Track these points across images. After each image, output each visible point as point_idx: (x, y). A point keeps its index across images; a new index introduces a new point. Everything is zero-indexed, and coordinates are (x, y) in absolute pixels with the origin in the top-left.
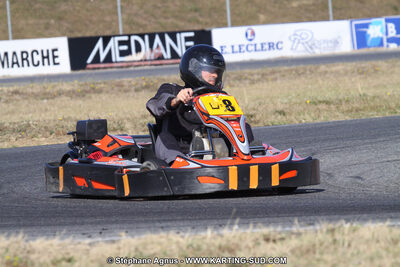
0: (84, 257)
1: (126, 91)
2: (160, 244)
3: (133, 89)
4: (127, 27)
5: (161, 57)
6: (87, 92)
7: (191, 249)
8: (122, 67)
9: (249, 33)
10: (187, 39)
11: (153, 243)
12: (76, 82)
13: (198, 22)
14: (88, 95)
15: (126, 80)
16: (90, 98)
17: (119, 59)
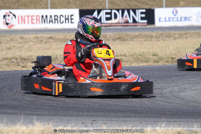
3: (112, 39)
4: (110, 5)
5: (127, 22)
8: (106, 26)
9: (175, 11)
10: (142, 13)
13: (148, 4)
15: (108, 34)
17: (105, 22)
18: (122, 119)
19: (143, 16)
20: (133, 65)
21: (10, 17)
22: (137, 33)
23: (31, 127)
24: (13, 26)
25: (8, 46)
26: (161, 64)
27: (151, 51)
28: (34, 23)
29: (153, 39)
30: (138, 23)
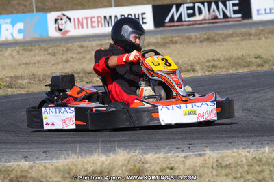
0: (181, 166)
1: (194, 42)
2: (233, 157)
3: (198, 41)
5: (216, 18)
6: (167, 43)
7: (255, 161)
8: (189, 25)
10: (234, 5)
11: (228, 156)
12: (159, 36)
14: (167, 45)
15: (193, 34)
16: (169, 47)
17: (187, 19)
18: (226, 140)
19: (236, 8)
20: (231, 71)
21: (63, 22)
22: (231, 31)
23: (112, 156)
24: (67, 32)
25: (65, 57)
26: (266, 68)
27: (252, 53)
28: (95, 27)
29: (252, 37)
30: (231, 18)
